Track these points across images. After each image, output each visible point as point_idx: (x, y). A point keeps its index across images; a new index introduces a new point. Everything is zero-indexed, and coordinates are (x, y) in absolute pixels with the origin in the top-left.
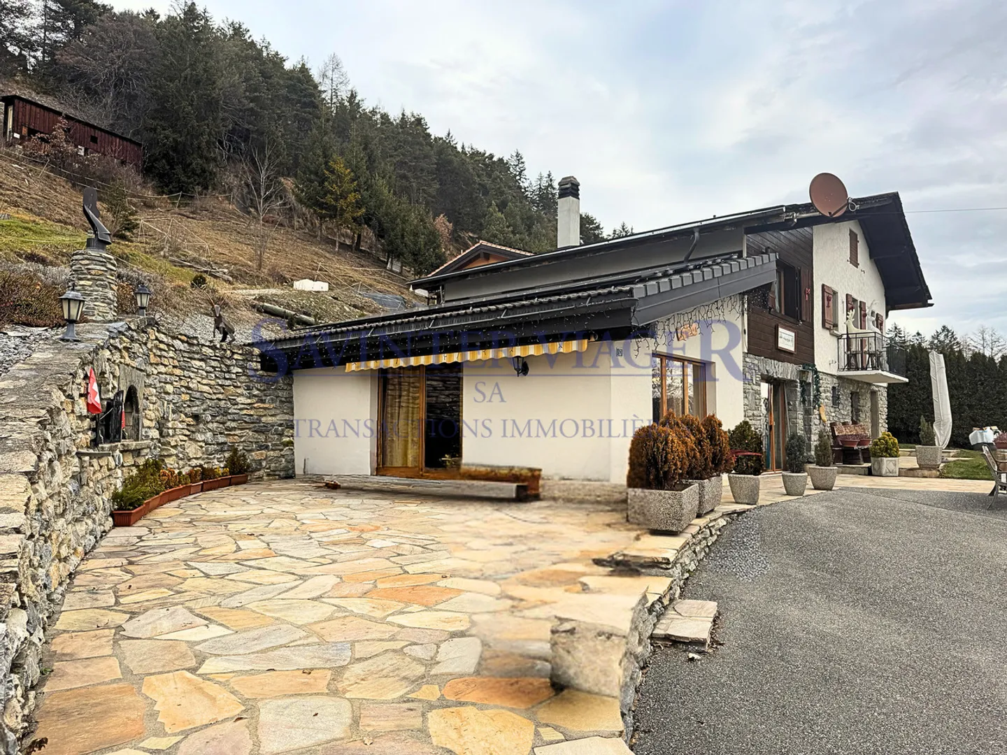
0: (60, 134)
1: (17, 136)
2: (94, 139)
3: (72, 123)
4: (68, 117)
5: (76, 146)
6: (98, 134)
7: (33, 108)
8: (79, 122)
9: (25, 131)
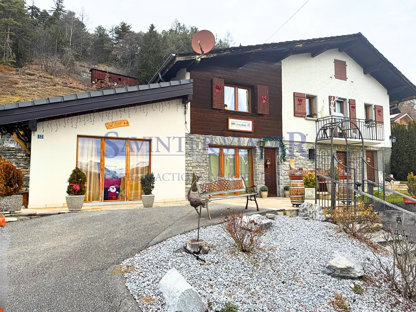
0: (107, 79)
1: (94, 82)
2: (120, 79)
3: (111, 75)
4: (110, 73)
5: (114, 83)
6: (121, 77)
7: (99, 72)
8: (114, 74)
9: (96, 80)
